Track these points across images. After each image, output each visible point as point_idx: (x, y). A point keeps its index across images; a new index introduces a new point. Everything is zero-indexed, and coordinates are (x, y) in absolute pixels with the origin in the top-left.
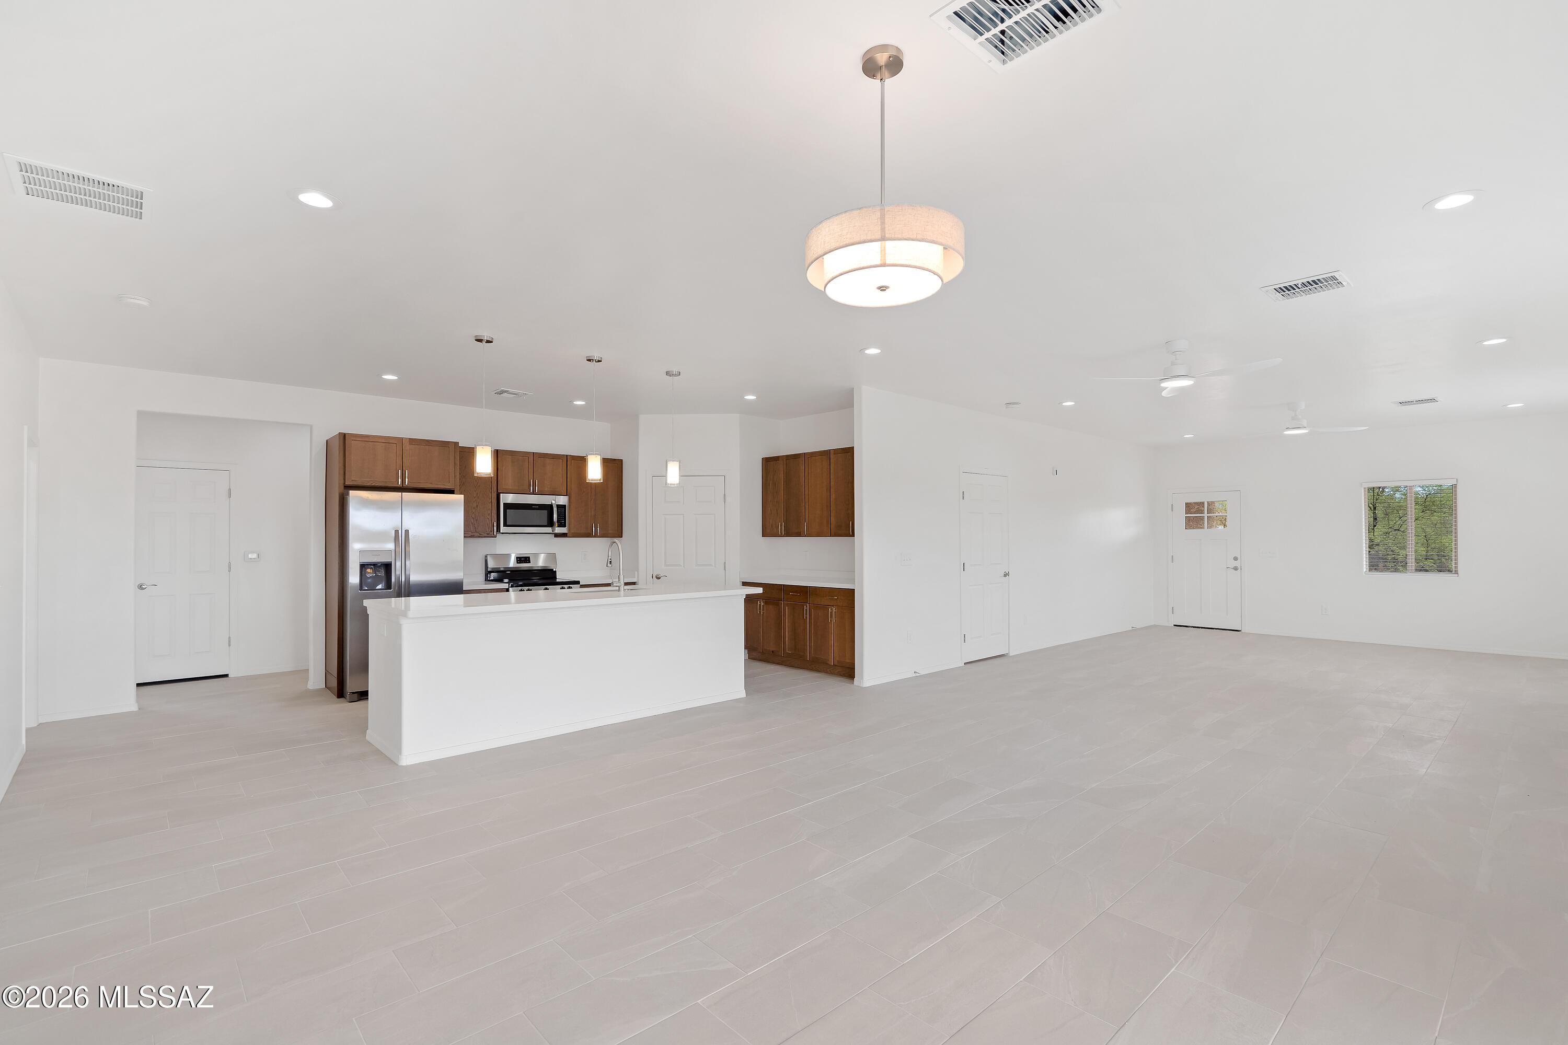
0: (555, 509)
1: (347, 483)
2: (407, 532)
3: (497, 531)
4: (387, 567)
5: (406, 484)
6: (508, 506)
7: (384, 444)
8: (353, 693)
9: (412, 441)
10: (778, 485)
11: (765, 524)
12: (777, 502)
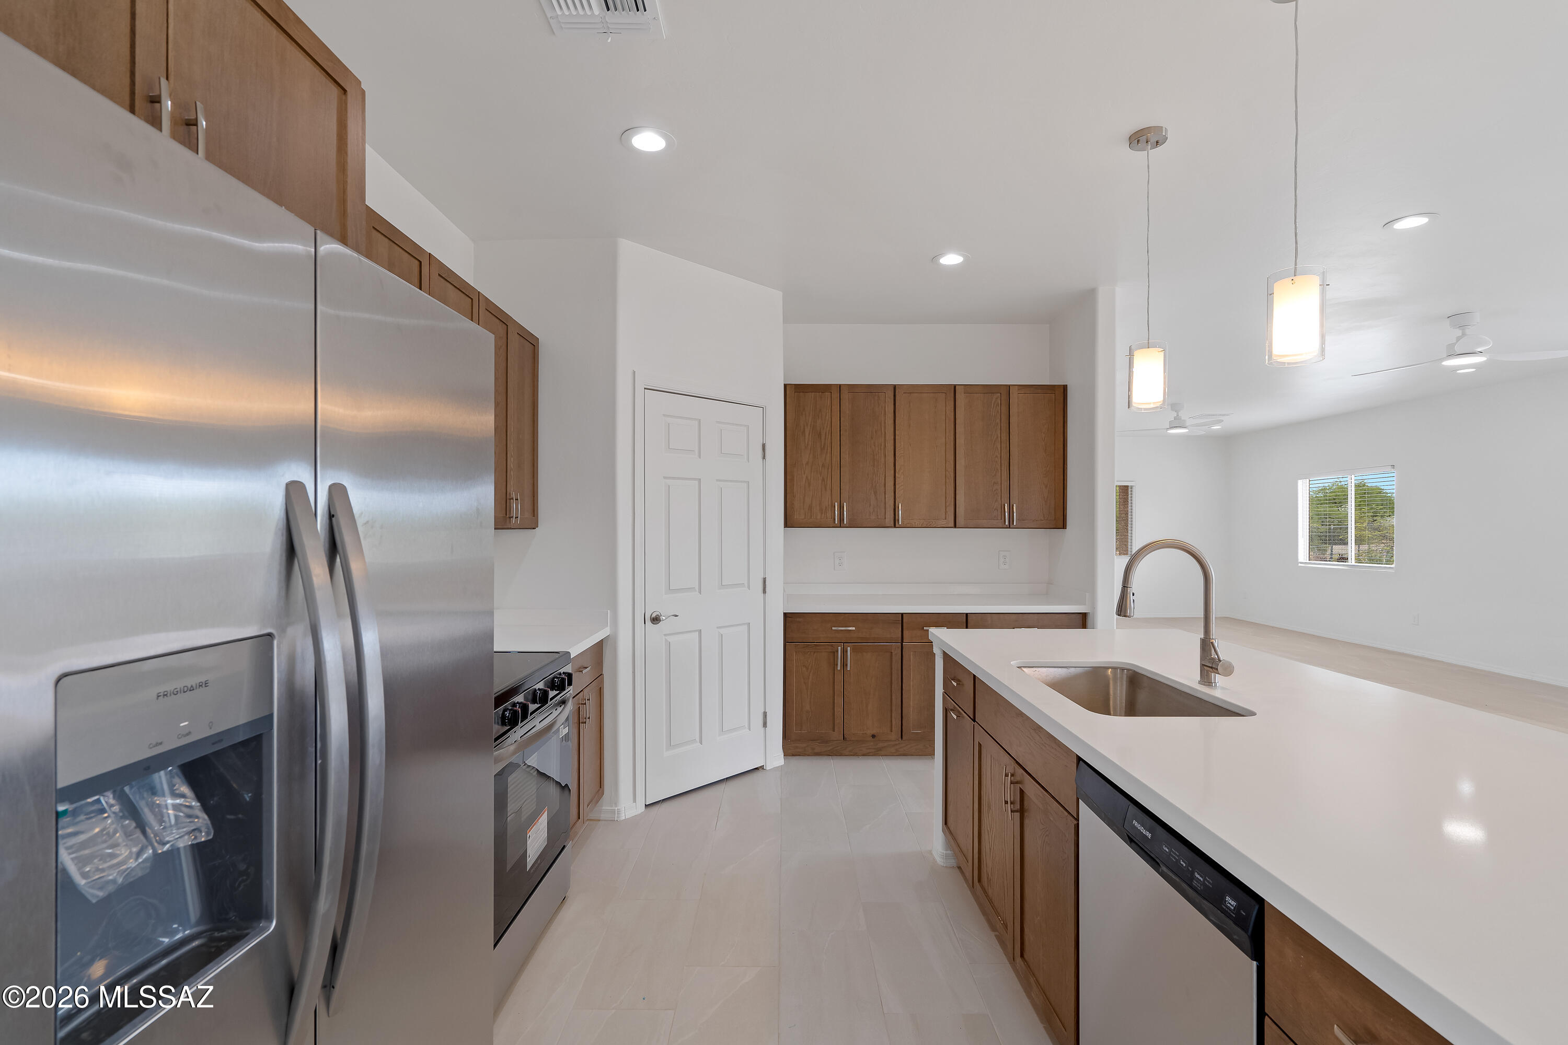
10: (827, 437)
11: (793, 504)
12: (823, 466)
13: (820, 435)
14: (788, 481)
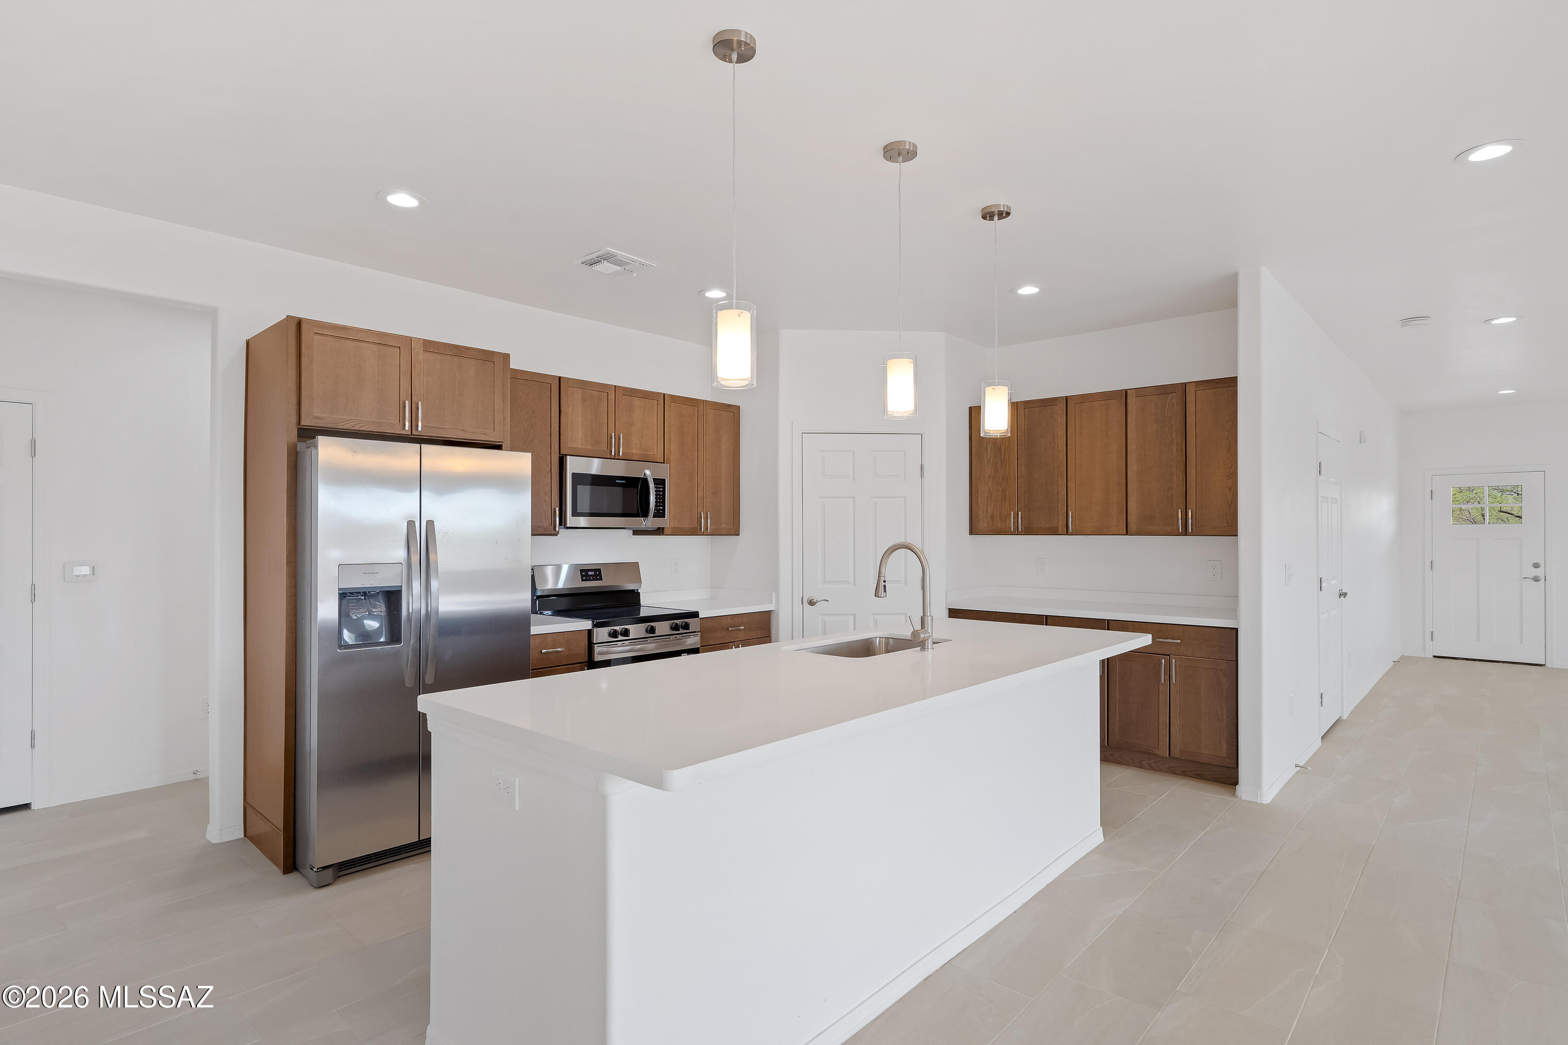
0: (652, 486)
1: (305, 422)
2: (430, 523)
3: (560, 524)
4: (392, 597)
5: (420, 429)
6: (579, 479)
7: (375, 347)
8: (325, 868)
9: (429, 346)
10: (1006, 451)
11: (977, 514)
12: (1003, 478)
13: (1000, 450)
14: (973, 493)
